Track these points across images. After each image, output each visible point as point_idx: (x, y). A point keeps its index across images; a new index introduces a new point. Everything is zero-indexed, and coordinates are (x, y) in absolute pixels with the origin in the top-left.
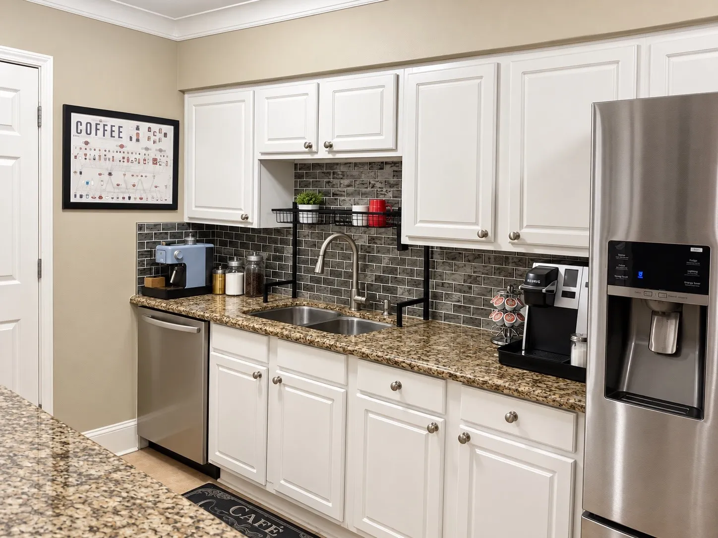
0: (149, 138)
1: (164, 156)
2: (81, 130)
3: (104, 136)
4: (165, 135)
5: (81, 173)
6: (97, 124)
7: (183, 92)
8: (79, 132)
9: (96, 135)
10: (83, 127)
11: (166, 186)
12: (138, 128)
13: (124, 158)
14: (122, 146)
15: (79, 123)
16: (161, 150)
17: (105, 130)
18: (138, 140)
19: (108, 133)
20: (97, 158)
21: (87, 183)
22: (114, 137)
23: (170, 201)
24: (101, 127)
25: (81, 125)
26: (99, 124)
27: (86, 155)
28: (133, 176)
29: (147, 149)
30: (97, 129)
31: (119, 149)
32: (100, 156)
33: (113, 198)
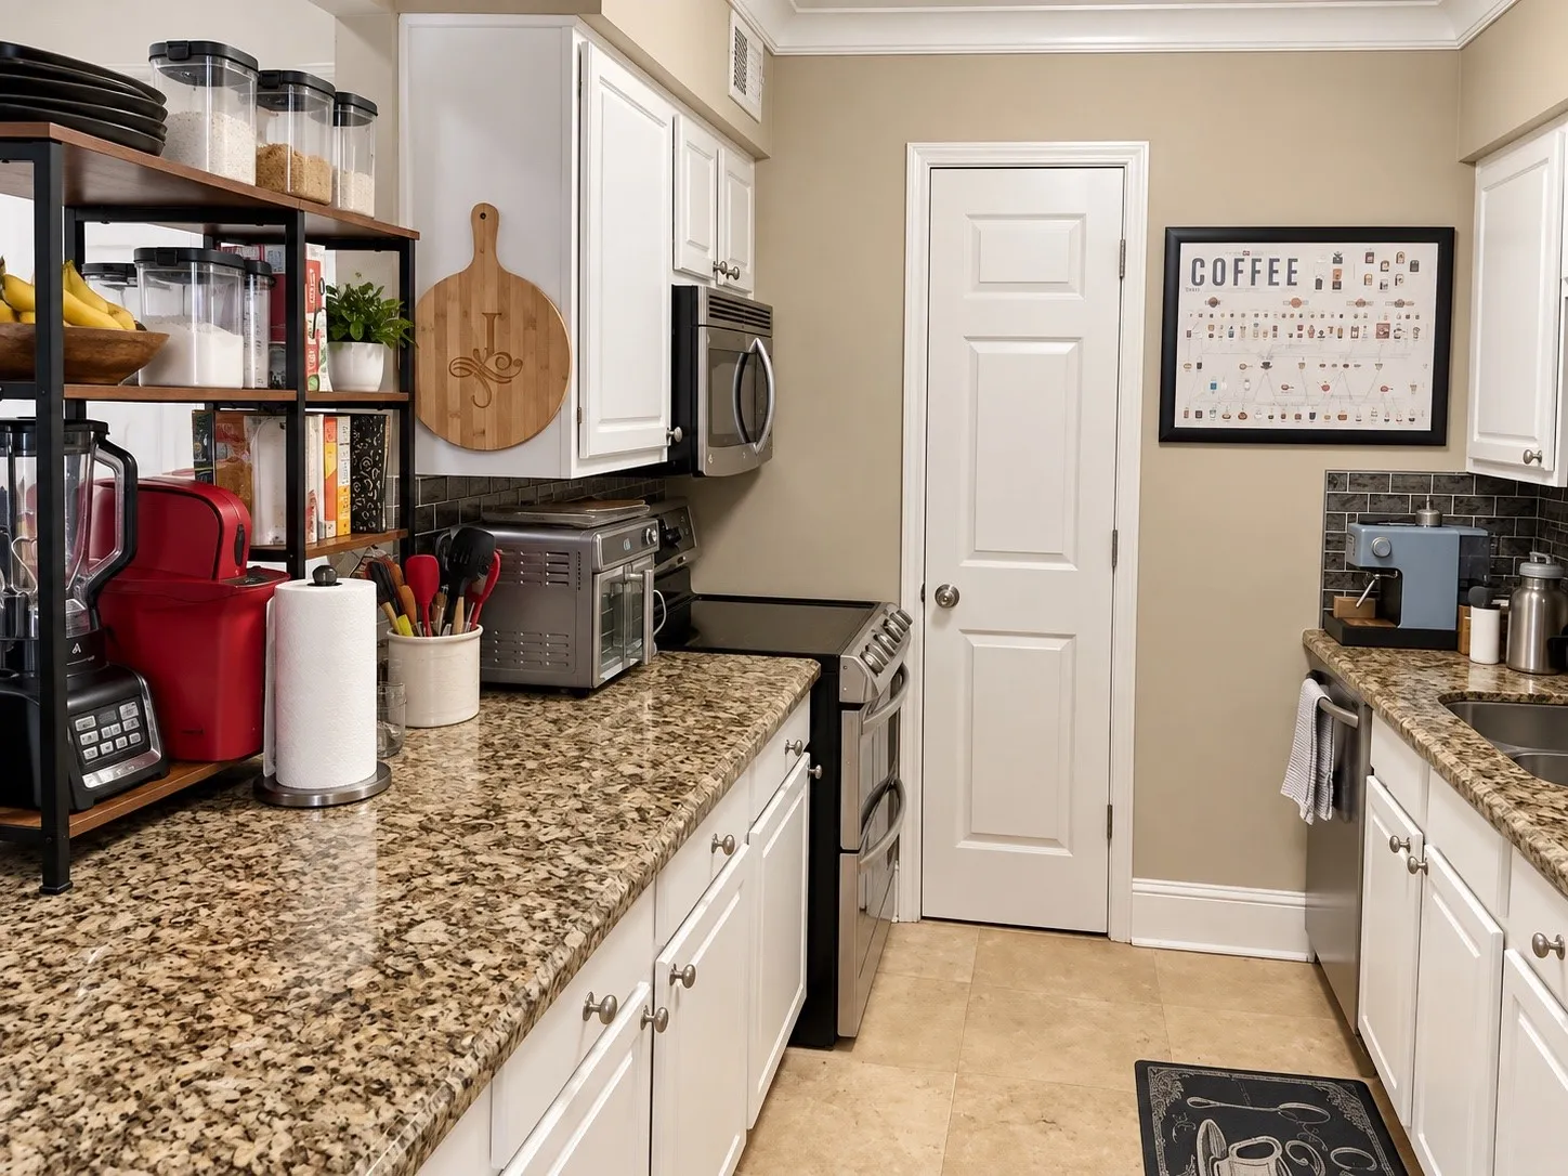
0: (1367, 281)
1: (1408, 317)
2: (1202, 277)
3: (1253, 284)
4: (1414, 267)
5: (1199, 366)
6: (1237, 261)
7: (1472, 162)
8: (1198, 280)
9: (1236, 284)
10: (1207, 272)
11: (1414, 387)
12: (1338, 259)
13: (1300, 328)
14: (1296, 303)
15: (1198, 264)
16: (1400, 304)
17: (1255, 272)
18: (1337, 285)
19: (1263, 278)
20: (1237, 331)
21: (1213, 386)
22: (1277, 284)
23: (1424, 424)
24: (1246, 266)
25: (1203, 266)
26: (1242, 260)
27: (1211, 327)
28: (1323, 366)
29: (1361, 303)
30: (1237, 271)
31: (1290, 309)
32: (1243, 328)
33: (1271, 417)
